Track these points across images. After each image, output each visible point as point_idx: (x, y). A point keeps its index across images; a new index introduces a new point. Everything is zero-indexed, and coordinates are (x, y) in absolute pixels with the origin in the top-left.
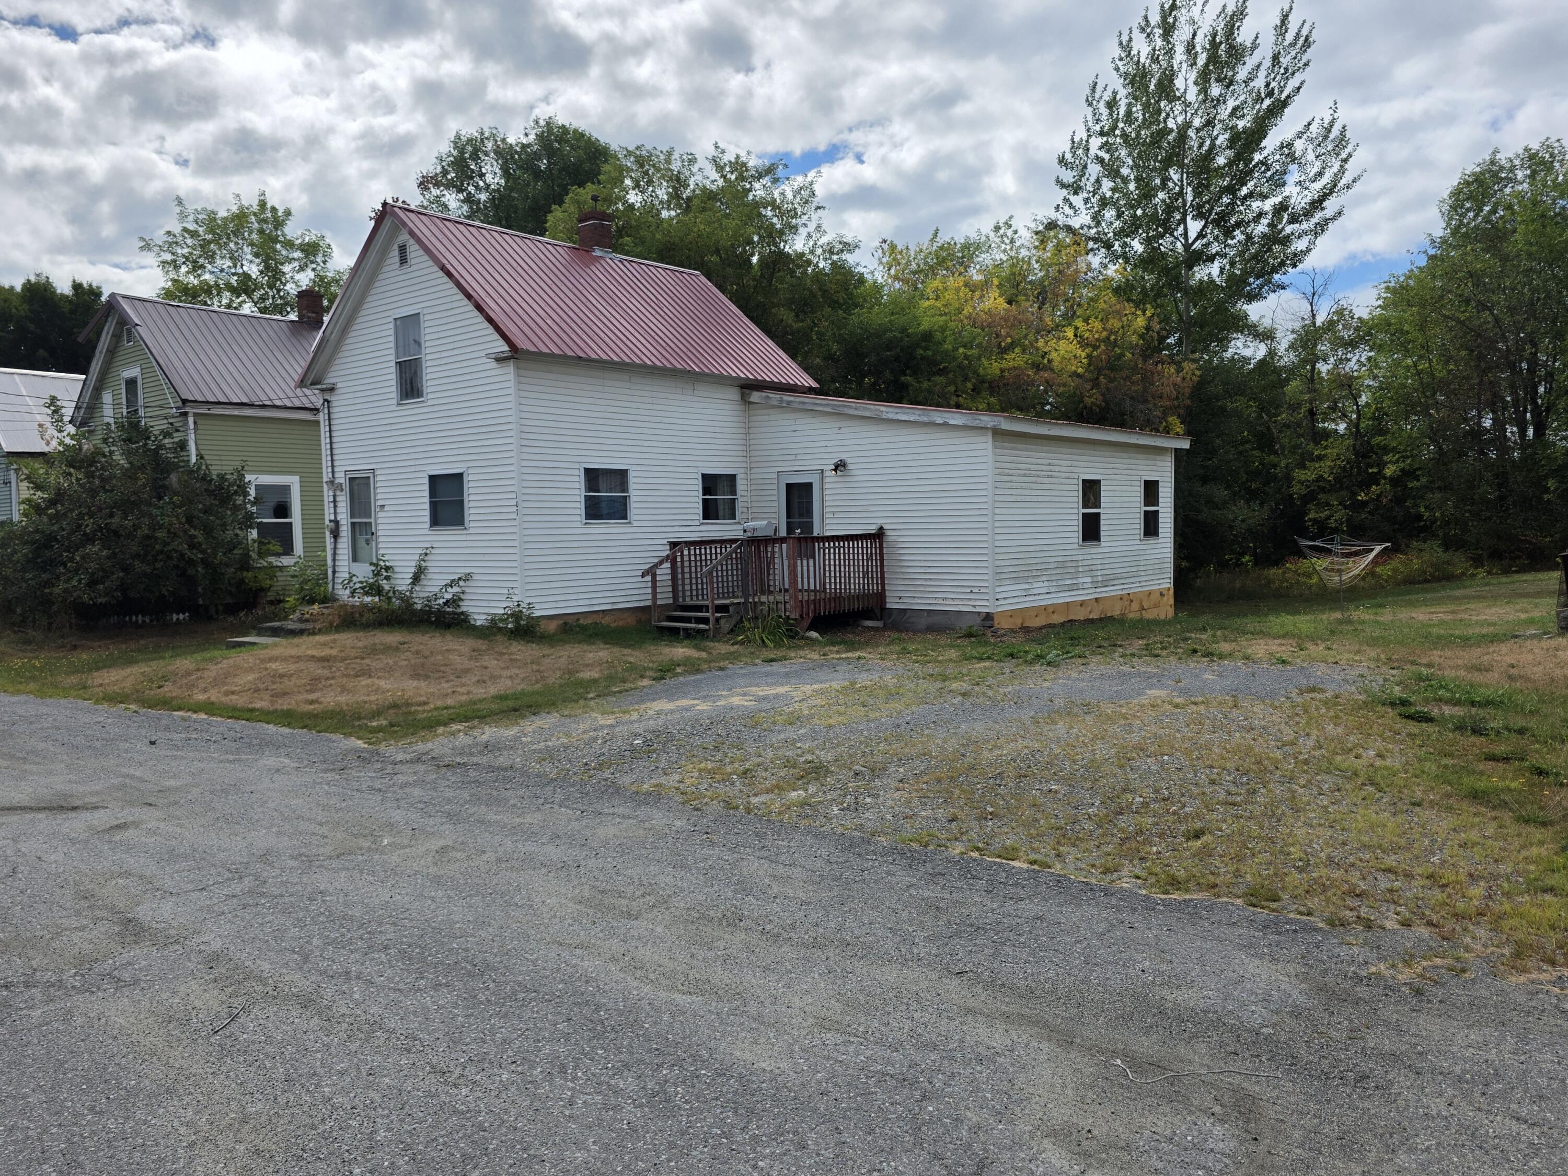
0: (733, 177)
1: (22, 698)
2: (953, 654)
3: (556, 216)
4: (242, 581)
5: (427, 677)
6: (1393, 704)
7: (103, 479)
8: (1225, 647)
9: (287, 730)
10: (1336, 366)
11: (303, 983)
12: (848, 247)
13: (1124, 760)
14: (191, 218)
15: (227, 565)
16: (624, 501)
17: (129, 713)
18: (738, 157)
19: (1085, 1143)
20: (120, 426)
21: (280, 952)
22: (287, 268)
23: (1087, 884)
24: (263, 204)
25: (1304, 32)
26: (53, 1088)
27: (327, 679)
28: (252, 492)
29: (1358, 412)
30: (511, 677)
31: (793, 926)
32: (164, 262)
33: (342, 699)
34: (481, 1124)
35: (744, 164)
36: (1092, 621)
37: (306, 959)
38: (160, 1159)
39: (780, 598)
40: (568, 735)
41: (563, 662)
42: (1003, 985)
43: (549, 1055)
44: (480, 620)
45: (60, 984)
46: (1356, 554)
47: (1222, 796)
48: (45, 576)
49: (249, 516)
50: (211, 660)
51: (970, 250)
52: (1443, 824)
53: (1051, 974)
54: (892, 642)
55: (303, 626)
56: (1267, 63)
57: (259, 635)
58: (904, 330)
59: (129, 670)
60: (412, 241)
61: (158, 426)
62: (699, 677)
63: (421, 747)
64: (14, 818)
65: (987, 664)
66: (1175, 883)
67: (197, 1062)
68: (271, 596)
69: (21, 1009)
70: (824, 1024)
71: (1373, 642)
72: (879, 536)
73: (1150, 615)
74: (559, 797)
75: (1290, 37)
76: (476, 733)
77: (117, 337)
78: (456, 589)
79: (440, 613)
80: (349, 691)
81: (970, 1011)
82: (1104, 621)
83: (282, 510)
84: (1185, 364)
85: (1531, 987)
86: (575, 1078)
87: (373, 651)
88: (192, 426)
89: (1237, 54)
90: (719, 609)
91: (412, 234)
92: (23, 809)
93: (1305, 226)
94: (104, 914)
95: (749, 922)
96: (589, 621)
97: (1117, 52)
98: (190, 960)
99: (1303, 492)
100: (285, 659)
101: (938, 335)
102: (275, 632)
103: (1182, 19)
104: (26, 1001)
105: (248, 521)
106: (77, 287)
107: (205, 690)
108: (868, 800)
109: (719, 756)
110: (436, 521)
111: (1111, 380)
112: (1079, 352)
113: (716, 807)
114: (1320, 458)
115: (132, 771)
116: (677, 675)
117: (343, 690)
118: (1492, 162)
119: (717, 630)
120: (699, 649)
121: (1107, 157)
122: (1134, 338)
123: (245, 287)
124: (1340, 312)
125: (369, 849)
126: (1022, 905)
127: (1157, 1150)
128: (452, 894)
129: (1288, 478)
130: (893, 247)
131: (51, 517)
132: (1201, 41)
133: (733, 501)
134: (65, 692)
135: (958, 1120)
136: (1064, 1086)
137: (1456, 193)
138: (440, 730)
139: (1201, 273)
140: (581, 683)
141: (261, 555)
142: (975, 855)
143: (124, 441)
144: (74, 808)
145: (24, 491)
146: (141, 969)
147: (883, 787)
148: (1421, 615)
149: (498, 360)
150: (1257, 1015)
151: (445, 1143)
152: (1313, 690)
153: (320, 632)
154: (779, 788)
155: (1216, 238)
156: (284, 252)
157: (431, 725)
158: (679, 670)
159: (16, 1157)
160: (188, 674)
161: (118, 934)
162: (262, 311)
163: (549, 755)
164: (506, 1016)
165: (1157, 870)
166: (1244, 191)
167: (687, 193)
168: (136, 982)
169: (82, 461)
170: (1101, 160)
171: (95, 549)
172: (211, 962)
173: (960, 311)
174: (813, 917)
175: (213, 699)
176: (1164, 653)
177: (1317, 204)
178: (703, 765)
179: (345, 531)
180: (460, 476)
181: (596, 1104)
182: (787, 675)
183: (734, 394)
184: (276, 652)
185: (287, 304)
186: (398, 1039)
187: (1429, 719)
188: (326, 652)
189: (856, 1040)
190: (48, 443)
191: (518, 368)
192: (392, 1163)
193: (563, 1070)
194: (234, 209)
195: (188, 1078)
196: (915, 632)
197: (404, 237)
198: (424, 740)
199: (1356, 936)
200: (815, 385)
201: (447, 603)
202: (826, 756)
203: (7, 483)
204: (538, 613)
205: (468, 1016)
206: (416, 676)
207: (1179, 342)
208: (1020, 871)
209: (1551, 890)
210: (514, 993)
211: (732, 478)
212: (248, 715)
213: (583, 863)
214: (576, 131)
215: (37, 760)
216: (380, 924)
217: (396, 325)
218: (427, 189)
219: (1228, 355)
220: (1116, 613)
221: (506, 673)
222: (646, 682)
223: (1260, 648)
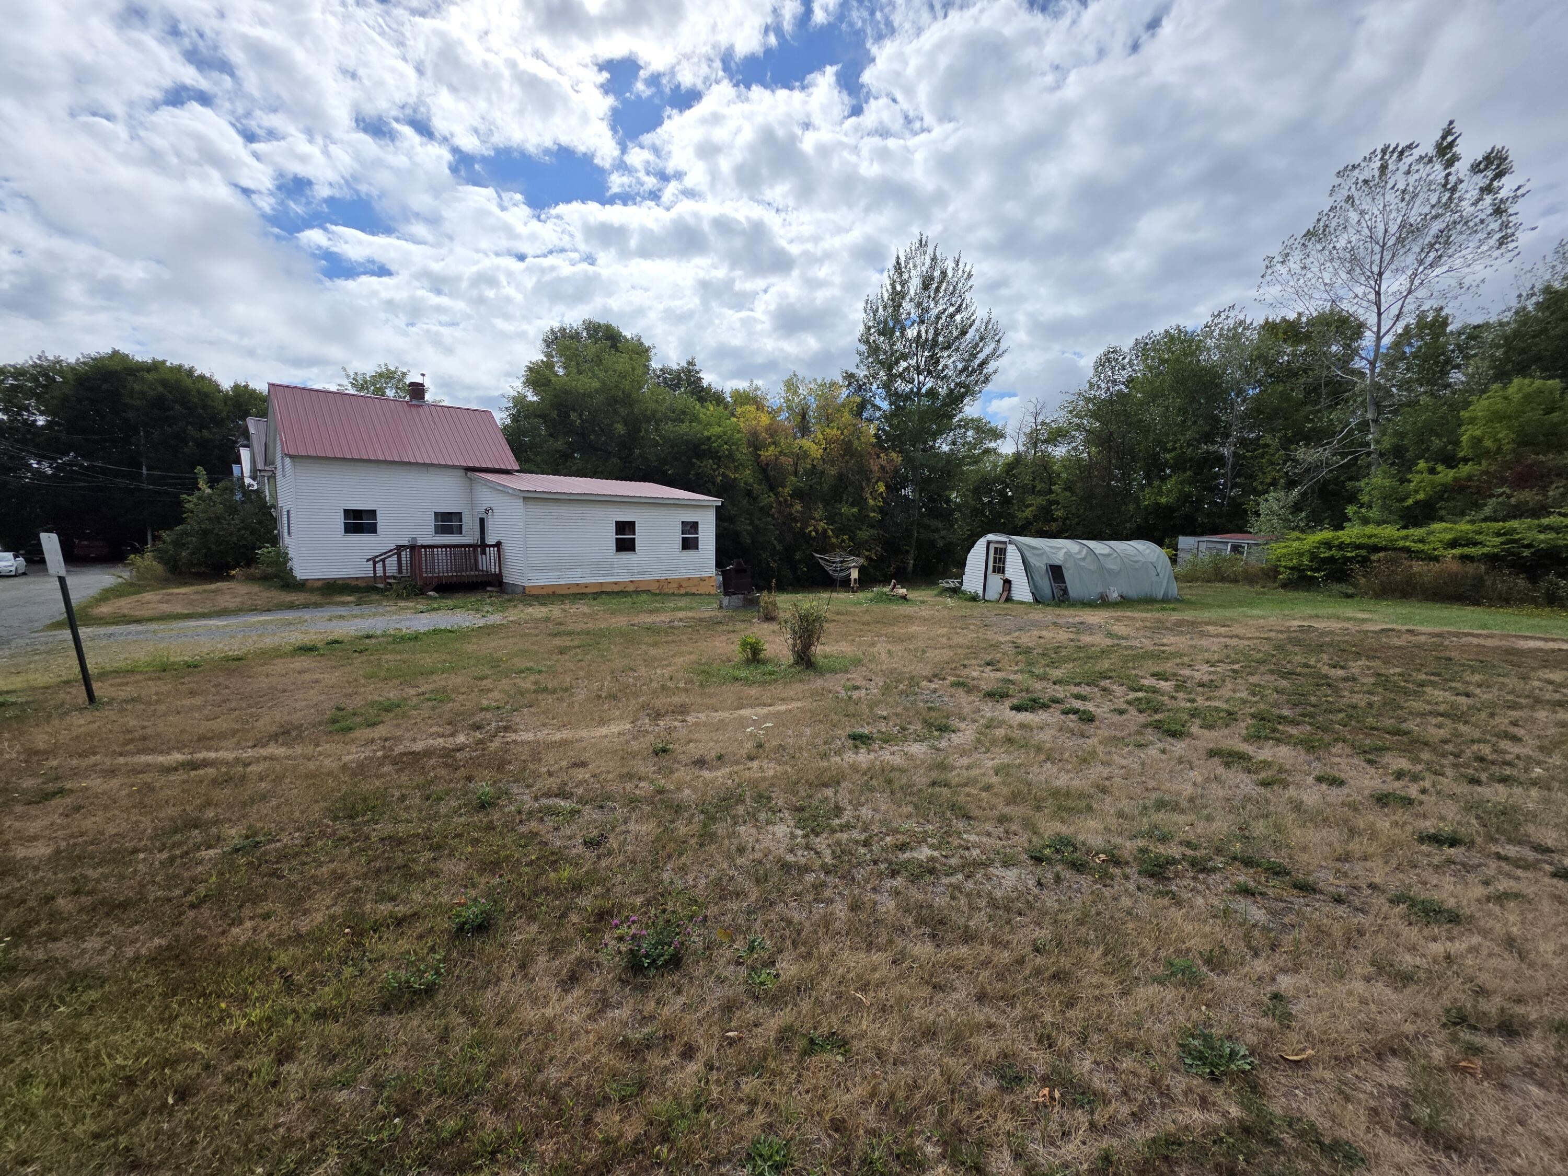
16: (374, 525)
72: (497, 545)
96: (342, 582)
133: (461, 526)
183: (460, 473)
191: (294, 462)
204: (306, 577)
211: (459, 515)
220: (652, 588)
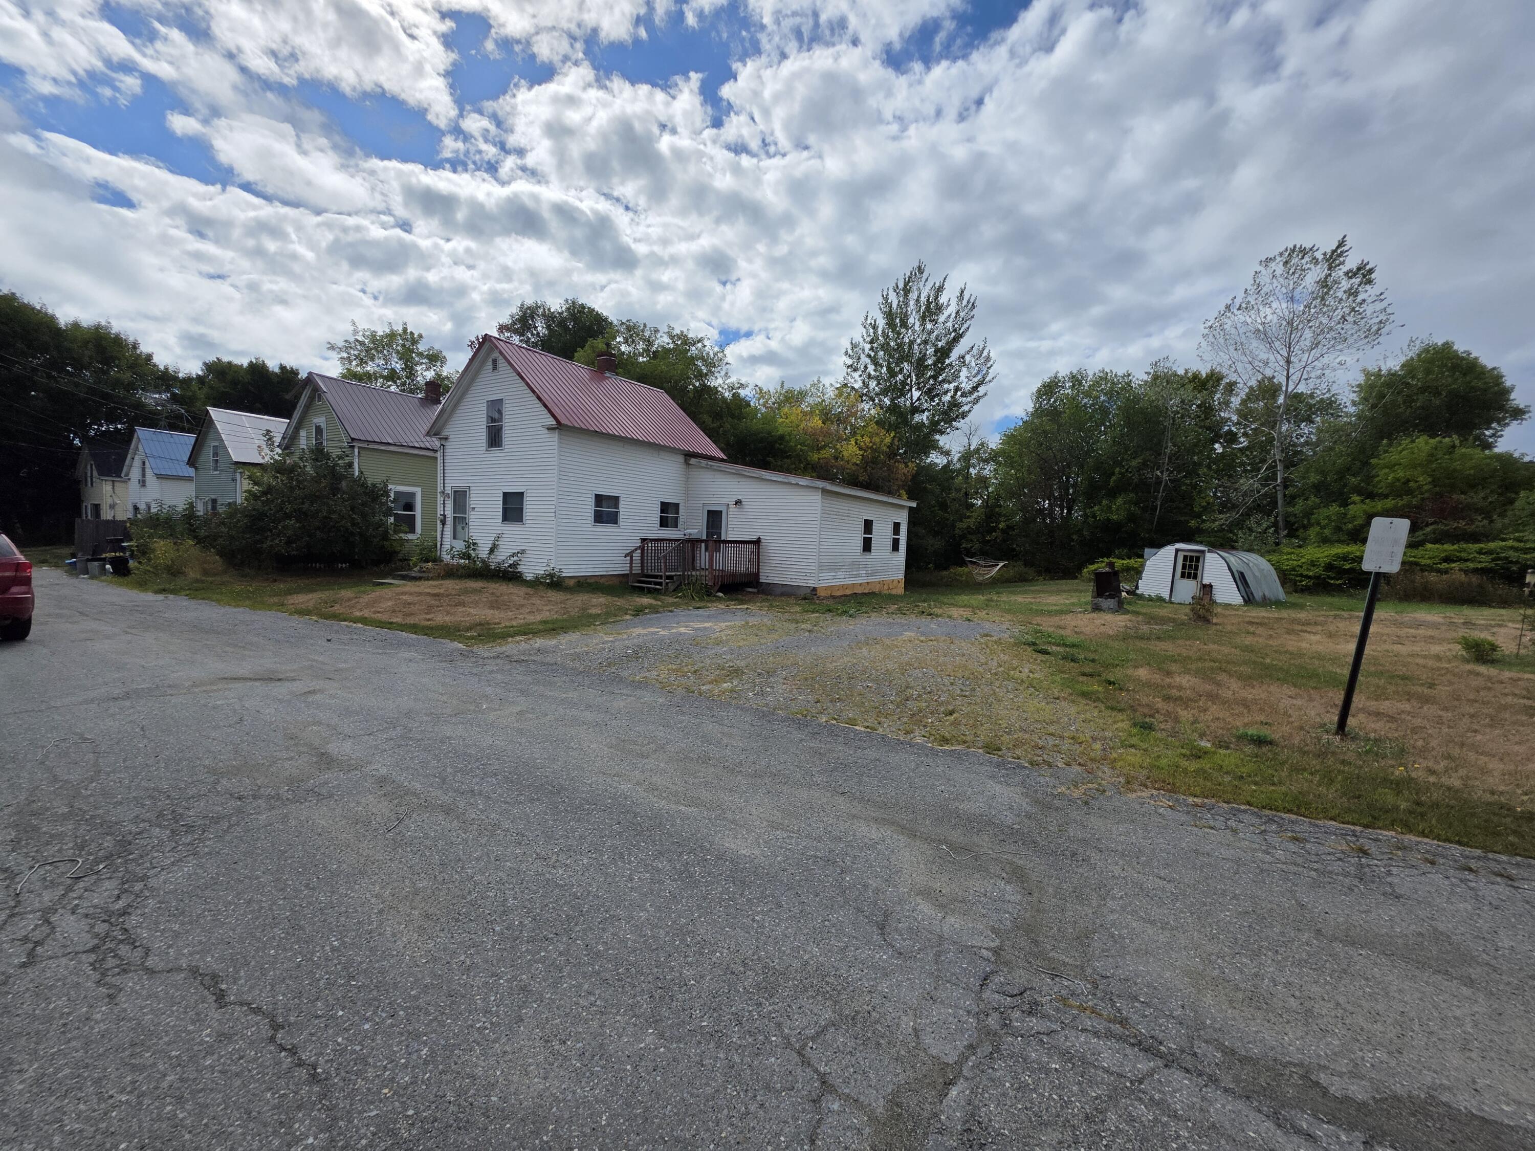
0: (679, 343)
1: (241, 609)
2: (798, 609)
3: (580, 353)
4: (383, 546)
5: (498, 608)
6: (1029, 644)
7: (298, 481)
8: (938, 611)
9: (414, 636)
10: (979, 472)
11: (446, 799)
12: (742, 386)
13: (903, 671)
14: (361, 333)
15: (374, 537)
16: (616, 514)
17: (312, 622)
18: (682, 332)
19: (940, 899)
20: (312, 451)
21: (427, 776)
22: (418, 368)
23: (899, 740)
24: (405, 330)
25: (972, 300)
26: (277, 871)
27: (438, 607)
28: (392, 495)
29: (988, 496)
30: (549, 611)
31: (741, 764)
32: (342, 358)
33: (447, 619)
34: (575, 894)
35: (686, 336)
36: (865, 594)
37: (444, 780)
38: (359, 922)
39: (703, 573)
40: (587, 646)
41: (579, 603)
42: (869, 800)
43: (611, 846)
44: (529, 577)
45: (278, 797)
46: (990, 566)
47: (959, 692)
48: (258, 537)
49: (390, 509)
50: (364, 592)
51: (802, 394)
52: (1073, 710)
53: (893, 794)
54: (763, 601)
55: (421, 575)
56: (953, 315)
57: (393, 579)
58: (769, 433)
59: (310, 596)
60: (501, 357)
61: (335, 453)
62: (658, 615)
63: (499, 649)
64: (238, 685)
65: (817, 615)
66: (945, 740)
67: (379, 852)
68: (400, 556)
69: (251, 814)
70: (774, 825)
71: (1008, 611)
72: (758, 542)
73: (894, 592)
74: (587, 682)
75: (965, 302)
76: (532, 642)
77: (311, 399)
78: (515, 558)
79: (505, 572)
80: (452, 614)
81: (854, 816)
82: (872, 594)
83: (409, 507)
84: (910, 464)
85: (1140, 800)
86: (630, 862)
87: (466, 592)
88: (356, 454)
89: (939, 309)
90: (669, 577)
91: (501, 353)
92: (245, 679)
93: (969, 399)
94: (305, 749)
95: (714, 761)
96: (592, 581)
97: (881, 300)
98: (366, 781)
99: (961, 533)
100: (411, 594)
101: (787, 438)
102: (404, 578)
103: (915, 288)
104: (254, 809)
105: (389, 512)
106: (283, 368)
107: (361, 610)
108: (768, 689)
109: (679, 661)
110: (506, 518)
111: (873, 469)
112: (858, 452)
113: (680, 691)
114: (969, 517)
115: (316, 658)
116: (646, 614)
117: (448, 613)
118: (1056, 377)
119: (667, 589)
120: (656, 600)
121: (872, 354)
122: (885, 448)
123: (392, 376)
124: (982, 444)
125: (474, 711)
126: (866, 752)
127: (981, 903)
128: (531, 740)
129: (954, 526)
130: (761, 390)
131: (263, 502)
132: (923, 299)
133: (677, 518)
134: (270, 607)
135: (866, 886)
136: (918, 863)
137: (1039, 391)
138: (510, 639)
139: (917, 418)
140: (590, 616)
141: (396, 532)
142: (834, 722)
143: (313, 460)
144: (280, 680)
145: (246, 485)
146: (334, 787)
147: (775, 682)
148: (1020, 599)
149: (548, 429)
150: (1009, 819)
151: (554, 908)
152: (987, 635)
153: (432, 579)
154: (715, 681)
155: (926, 401)
156: (417, 359)
157: (504, 636)
158: (647, 611)
159: (254, 923)
160: (349, 600)
161: (316, 763)
162: (401, 391)
163: (577, 657)
164: (578, 821)
165: (934, 732)
166: (940, 378)
167: (654, 349)
168: (331, 796)
169: (285, 469)
170: (869, 356)
171: (292, 522)
172: (382, 781)
173: (798, 426)
174: (751, 758)
175: (366, 615)
176: (907, 613)
177: (975, 388)
178: (670, 666)
179: (449, 521)
180: (523, 493)
181: (646, 879)
182: (709, 616)
183: (681, 459)
184: (407, 589)
185: (418, 388)
186: (512, 836)
187: (1048, 653)
188: (437, 591)
189: (794, 835)
190: (263, 458)
191: (560, 434)
192: (521, 923)
193: (622, 856)
194: (388, 331)
195: (373, 863)
196: (775, 596)
197: (496, 354)
198: (500, 645)
199: (1045, 771)
200: (725, 458)
201: (510, 566)
202: (742, 664)
203: (234, 480)
204: (564, 575)
205: (555, 820)
206: (492, 607)
207: (905, 452)
208: (861, 732)
209: (1132, 746)
210: (582, 805)
211: (677, 506)
212: (389, 626)
213: (608, 723)
214: (589, 308)
215: (254, 648)
216: (489, 759)
217: (488, 406)
218: (502, 332)
219: (928, 461)
220: (877, 590)
221: (545, 608)
222: (628, 617)
223: (955, 612)
